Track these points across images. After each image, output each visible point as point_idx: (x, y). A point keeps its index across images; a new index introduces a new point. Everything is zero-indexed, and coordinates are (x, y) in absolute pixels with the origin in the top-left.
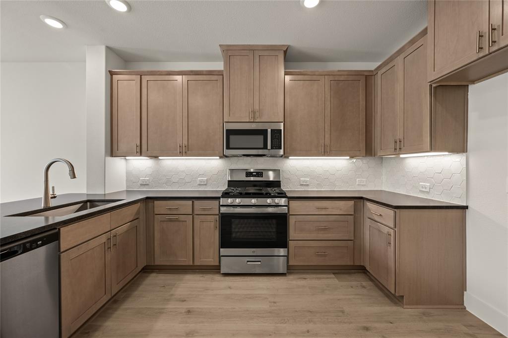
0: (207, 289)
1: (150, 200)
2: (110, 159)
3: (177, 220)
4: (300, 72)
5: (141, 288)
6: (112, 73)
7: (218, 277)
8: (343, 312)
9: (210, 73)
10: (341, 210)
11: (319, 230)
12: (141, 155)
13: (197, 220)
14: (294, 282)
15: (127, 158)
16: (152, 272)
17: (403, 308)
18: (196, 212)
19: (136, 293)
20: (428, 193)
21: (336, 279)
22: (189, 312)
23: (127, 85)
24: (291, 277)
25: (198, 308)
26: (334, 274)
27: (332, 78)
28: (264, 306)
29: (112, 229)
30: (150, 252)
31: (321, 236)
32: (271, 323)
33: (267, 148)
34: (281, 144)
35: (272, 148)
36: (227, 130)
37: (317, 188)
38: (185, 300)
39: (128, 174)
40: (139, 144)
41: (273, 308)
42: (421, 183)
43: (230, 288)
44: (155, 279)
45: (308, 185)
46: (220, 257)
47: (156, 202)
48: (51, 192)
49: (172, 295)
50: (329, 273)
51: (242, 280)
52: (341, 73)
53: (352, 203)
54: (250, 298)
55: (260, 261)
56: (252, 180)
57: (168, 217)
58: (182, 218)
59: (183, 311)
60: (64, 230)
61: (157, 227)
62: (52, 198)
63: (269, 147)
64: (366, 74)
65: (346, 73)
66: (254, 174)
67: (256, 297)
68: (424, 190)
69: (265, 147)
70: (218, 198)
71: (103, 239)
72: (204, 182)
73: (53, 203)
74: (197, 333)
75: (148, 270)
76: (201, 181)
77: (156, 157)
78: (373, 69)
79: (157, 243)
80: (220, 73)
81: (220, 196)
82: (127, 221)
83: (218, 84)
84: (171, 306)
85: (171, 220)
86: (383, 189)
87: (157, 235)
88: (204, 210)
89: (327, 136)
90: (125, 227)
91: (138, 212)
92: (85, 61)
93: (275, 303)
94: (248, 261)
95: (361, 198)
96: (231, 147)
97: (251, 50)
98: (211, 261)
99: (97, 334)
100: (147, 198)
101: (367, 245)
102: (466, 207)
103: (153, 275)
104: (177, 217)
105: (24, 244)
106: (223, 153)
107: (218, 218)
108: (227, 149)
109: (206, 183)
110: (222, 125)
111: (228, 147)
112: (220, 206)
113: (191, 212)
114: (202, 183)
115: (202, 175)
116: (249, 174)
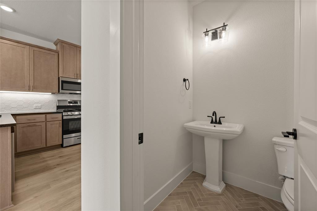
13: (49, 124)
18: (48, 120)
36: (62, 81)
46: (63, 139)
56: (71, 105)
57: (28, 124)
58: (39, 124)
66: (73, 102)
70: (61, 113)
80: (55, 51)
83: (55, 57)
94: (78, 138)
96: (64, 89)
97: (75, 46)
98: (57, 142)
104: (34, 124)
106: (59, 91)
107: (61, 122)
108: (62, 90)
109: (40, 107)
110: (58, 77)
111: (62, 89)
112: (63, 116)
113: (44, 121)
114: (38, 108)
115: (38, 103)
116: (70, 103)
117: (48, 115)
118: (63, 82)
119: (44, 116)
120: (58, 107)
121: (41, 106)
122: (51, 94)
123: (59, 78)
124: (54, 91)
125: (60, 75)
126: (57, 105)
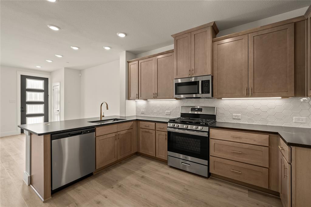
0: (157, 170)
1: (138, 121)
2: (127, 101)
3: (148, 132)
4: (226, 37)
5: (132, 161)
6: (128, 62)
7: (166, 167)
9: (168, 52)
10: (255, 141)
11: (234, 153)
12: (138, 99)
13: (157, 133)
14: (210, 185)
15: (136, 100)
16: (140, 156)
18: (157, 129)
19: (129, 162)
21: (247, 195)
22: (143, 177)
23: (134, 66)
24: (210, 181)
25: (147, 177)
26: (249, 190)
27: (255, 34)
28: (180, 189)
29: (118, 131)
30: (138, 146)
31: (236, 158)
32: (176, 198)
33: (199, 93)
34: (209, 90)
35: (202, 93)
37: (248, 122)
38: (144, 172)
39: (137, 108)
40: (137, 94)
41: (184, 192)
43: (168, 174)
44: (139, 159)
45: (240, 119)
46: (168, 156)
47: (141, 122)
48: (102, 115)
49: (141, 168)
50: (244, 189)
51: (178, 172)
52: (264, 28)
53: (266, 136)
54: (175, 182)
55: (189, 164)
56: (199, 113)
58: (151, 131)
59: (140, 176)
60: (97, 129)
61: (141, 135)
62: (103, 117)
64: (295, 21)
65: (271, 26)
66: (196, 109)
67: (179, 183)
70: (167, 123)
71: (114, 135)
72: (169, 113)
73: (103, 119)
74: (140, 186)
75: (138, 154)
76: (167, 113)
77: (147, 100)
78: (303, 14)
79: (141, 142)
80: (172, 51)
81: (168, 121)
82: (126, 129)
83: (172, 57)
84: (138, 172)
85: (146, 132)
87: (141, 138)
88: (160, 128)
89: (251, 81)
90: (124, 132)
91: (132, 126)
92: (119, 59)
93: (187, 190)
94: (182, 162)
95: (277, 133)
97: (190, 32)
98: (163, 157)
99: (109, 172)
100: (137, 120)
103: (140, 157)
104: (148, 130)
105: (84, 131)
115: (168, 109)
124: (171, 97)
125: (174, 77)
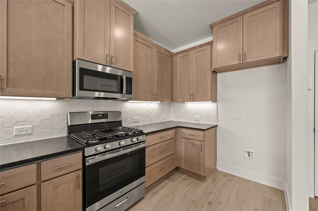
8: (194, 201)
10: (170, 136)
13: (46, 188)
17: (207, 181)
18: (44, 178)
20: (198, 120)
26: (166, 179)
27: (158, 49)
31: (162, 157)
35: (126, 93)
36: (80, 69)
37: (143, 123)
42: (195, 116)
45: (138, 121)
52: (162, 48)
53: (174, 130)
55: (127, 198)
63: (124, 92)
64: (171, 54)
65: (164, 49)
66: (99, 116)
68: (197, 119)
69: (121, 91)
70: (82, 149)
83: (66, 11)
86: (172, 120)
89: (156, 88)
94: (117, 205)
95: (178, 127)
96: (84, 88)
101: (183, 154)
102: (217, 126)
106: (74, 94)
107: (80, 173)
108: (80, 90)
109: (30, 132)
110: (71, 61)
111: (81, 88)
112: (84, 157)
113: (35, 182)
114: (24, 133)
115: (24, 122)
116: (94, 117)
117: (45, 164)
118: (84, 72)
119: (34, 166)
120: (72, 129)
121: (32, 127)
122: (55, 99)
123: (74, 63)
124: (63, 94)
125: (77, 56)
126: (69, 124)
